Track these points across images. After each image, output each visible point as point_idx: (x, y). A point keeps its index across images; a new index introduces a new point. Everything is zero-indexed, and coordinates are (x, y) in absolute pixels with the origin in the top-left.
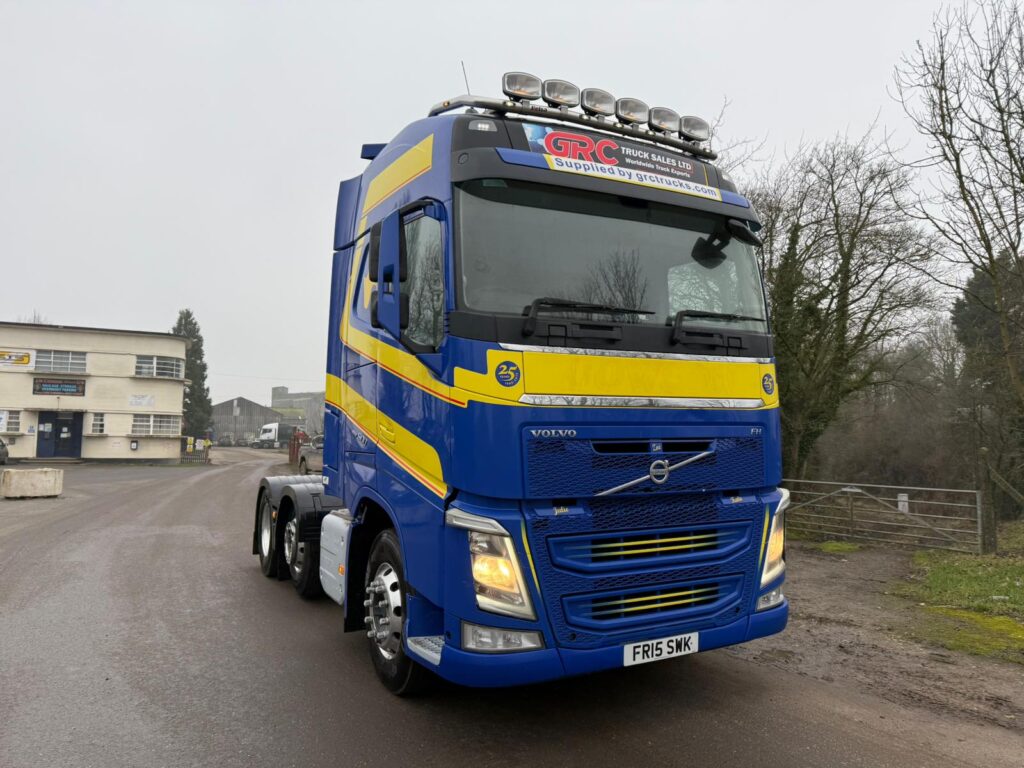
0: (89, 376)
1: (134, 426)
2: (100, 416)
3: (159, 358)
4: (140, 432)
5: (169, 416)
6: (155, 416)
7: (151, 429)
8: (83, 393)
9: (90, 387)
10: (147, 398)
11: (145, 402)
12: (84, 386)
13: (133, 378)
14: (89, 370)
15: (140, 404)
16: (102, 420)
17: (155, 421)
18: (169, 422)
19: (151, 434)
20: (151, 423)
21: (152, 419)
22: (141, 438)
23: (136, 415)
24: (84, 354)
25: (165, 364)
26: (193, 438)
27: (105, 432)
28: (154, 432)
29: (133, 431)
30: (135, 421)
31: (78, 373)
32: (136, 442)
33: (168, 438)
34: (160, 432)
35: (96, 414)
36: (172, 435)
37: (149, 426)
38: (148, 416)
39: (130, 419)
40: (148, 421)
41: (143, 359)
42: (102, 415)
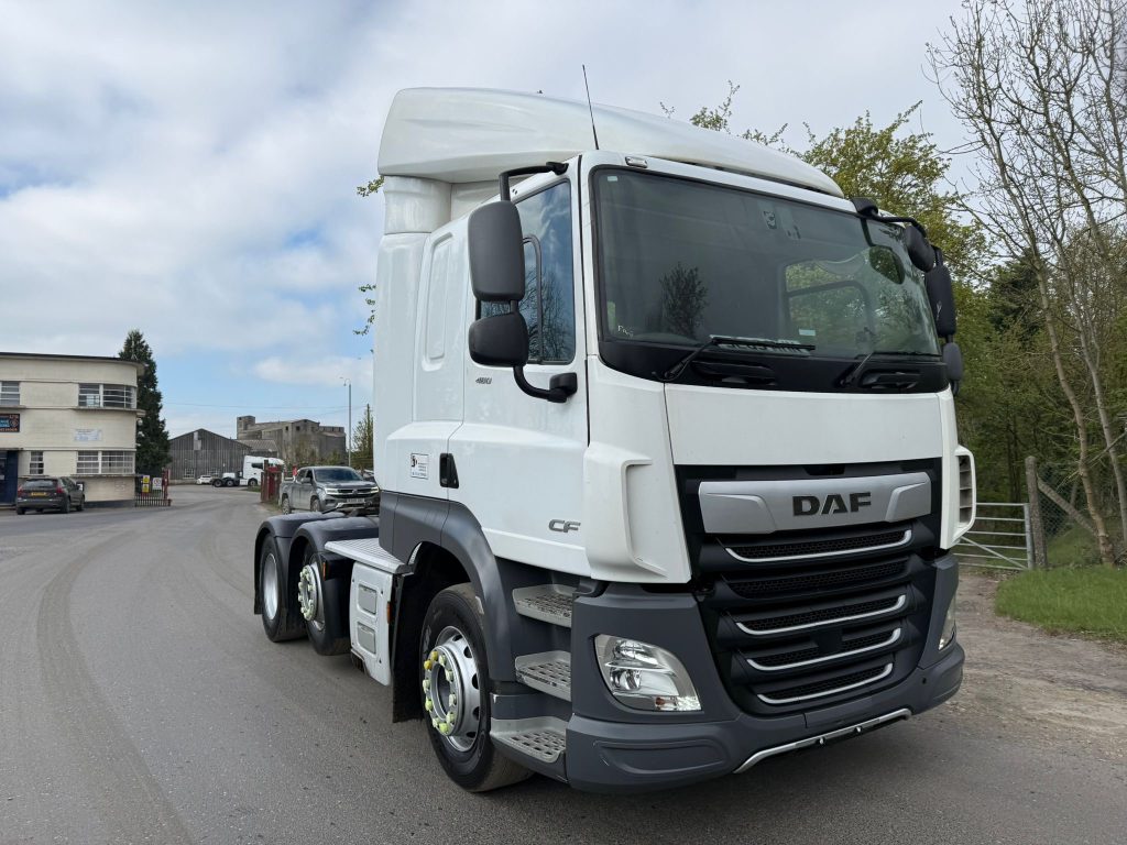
0: (24, 409)
1: (79, 465)
2: (38, 454)
3: (105, 386)
4: (87, 471)
5: (120, 453)
6: (104, 453)
7: (100, 468)
8: (17, 429)
9: (25, 422)
10: (93, 433)
11: (90, 437)
12: (19, 420)
13: (76, 410)
14: (23, 403)
15: (86, 439)
16: (41, 459)
17: (103, 459)
18: (120, 459)
19: (100, 473)
20: (100, 461)
21: (100, 456)
22: (88, 478)
23: (81, 453)
24: (17, 383)
25: (113, 393)
26: (148, 477)
27: (45, 473)
28: (103, 470)
29: (78, 471)
30: (80, 459)
31: (11, 405)
32: (83, 482)
33: (120, 477)
34: (110, 470)
35: (33, 453)
36: (124, 474)
37: (97, 464)
38: (96, 453)
39: (74, 457)
40: (97, 459)
41: (87, 388)
42: (41, 453)
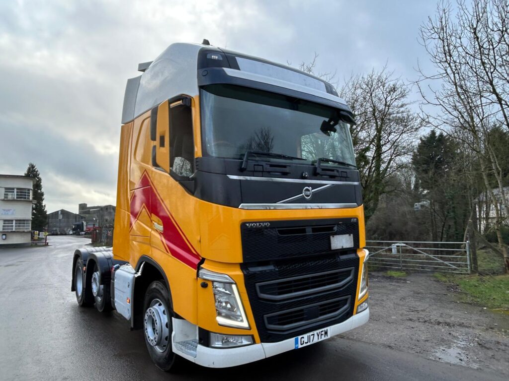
1: (4, 226)
3: (18, 189)
4: (7, 229)
5: (24, 220)
6: (16, 220)
7: (14, 227)
10: (11, 211)
11: (10, 213)
13: (3, 200)
15: (8, 214)
17: (16, 223)
18: (24, 223)
19: (14, 230)
20: (14, 224)
21: (14, 222)
22: (8, 232)
23: (5, 221)
25: (21, 192)
26: (38, 232)
28: (15, 229)
29: (3, 229)
30: (4, 223)
32: (5, 235)
33: (24, 232)
34: (19, 229)
36: (26, 231)
37: (13, 226)
38: (12, 221)
39: (2, 222)
40: (12, 223)
41: (9, 190)
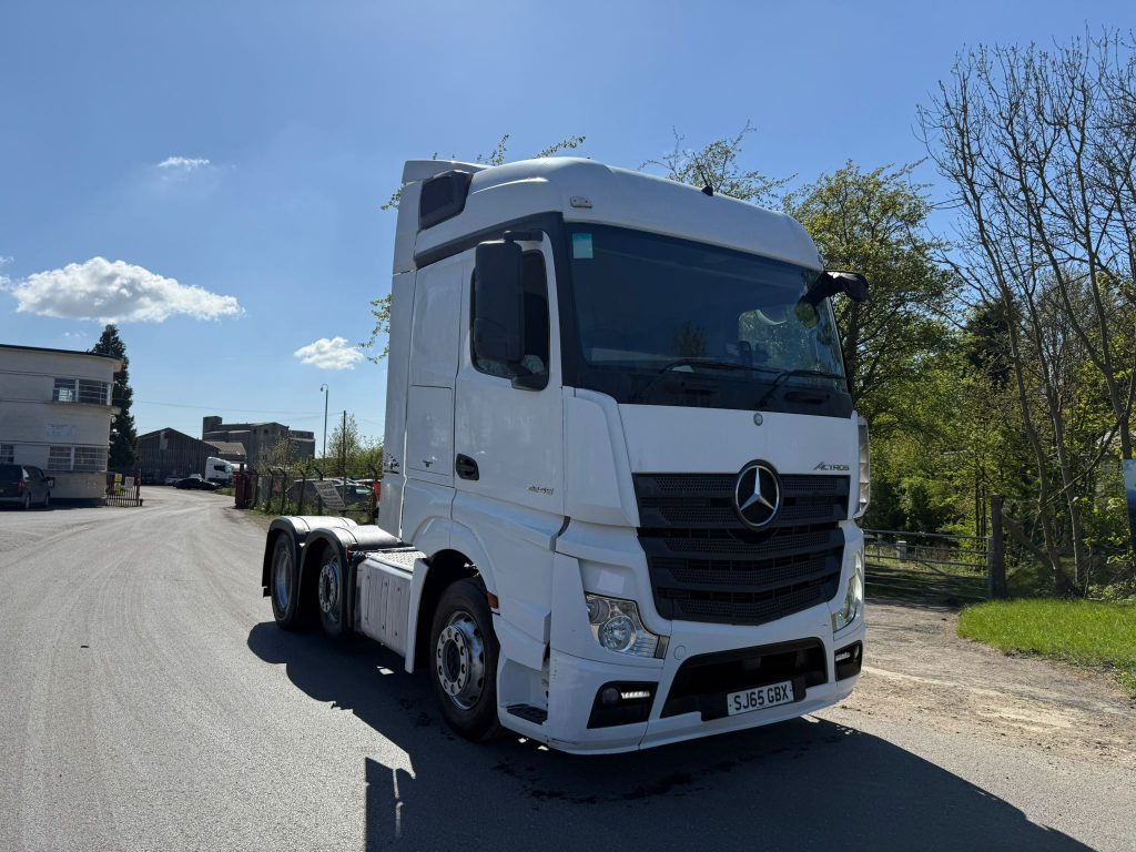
1: (50, 460)
2: (9, 448)
3: (81, 382)
4: (58, 467)
5: (93, 450)
6: (77, 449)
7: (72, 464)
10: (67, 429)
11: (64, 432)
13: (50, 405)
15: (58, 435)
16: (11, 453)
17: (76, 455)
18: (93, 456)
19: (72, 469)
20: (72, 457)
21: (73, 452)
22: (58, 473)
23: (52, 448)
25: (89, 388)
26: (121, 475)
28: (75, 467)
29: (50, 466)
30: (51, 454)
35: (4, 446)
37: (69, 460)
38: (70, 449)
39: (47, 452)
40: (69, 455)
41: (61, 383)
42: (11, 447)
